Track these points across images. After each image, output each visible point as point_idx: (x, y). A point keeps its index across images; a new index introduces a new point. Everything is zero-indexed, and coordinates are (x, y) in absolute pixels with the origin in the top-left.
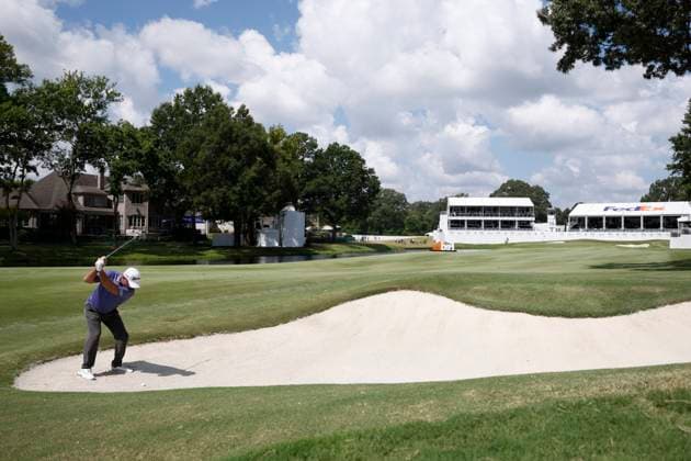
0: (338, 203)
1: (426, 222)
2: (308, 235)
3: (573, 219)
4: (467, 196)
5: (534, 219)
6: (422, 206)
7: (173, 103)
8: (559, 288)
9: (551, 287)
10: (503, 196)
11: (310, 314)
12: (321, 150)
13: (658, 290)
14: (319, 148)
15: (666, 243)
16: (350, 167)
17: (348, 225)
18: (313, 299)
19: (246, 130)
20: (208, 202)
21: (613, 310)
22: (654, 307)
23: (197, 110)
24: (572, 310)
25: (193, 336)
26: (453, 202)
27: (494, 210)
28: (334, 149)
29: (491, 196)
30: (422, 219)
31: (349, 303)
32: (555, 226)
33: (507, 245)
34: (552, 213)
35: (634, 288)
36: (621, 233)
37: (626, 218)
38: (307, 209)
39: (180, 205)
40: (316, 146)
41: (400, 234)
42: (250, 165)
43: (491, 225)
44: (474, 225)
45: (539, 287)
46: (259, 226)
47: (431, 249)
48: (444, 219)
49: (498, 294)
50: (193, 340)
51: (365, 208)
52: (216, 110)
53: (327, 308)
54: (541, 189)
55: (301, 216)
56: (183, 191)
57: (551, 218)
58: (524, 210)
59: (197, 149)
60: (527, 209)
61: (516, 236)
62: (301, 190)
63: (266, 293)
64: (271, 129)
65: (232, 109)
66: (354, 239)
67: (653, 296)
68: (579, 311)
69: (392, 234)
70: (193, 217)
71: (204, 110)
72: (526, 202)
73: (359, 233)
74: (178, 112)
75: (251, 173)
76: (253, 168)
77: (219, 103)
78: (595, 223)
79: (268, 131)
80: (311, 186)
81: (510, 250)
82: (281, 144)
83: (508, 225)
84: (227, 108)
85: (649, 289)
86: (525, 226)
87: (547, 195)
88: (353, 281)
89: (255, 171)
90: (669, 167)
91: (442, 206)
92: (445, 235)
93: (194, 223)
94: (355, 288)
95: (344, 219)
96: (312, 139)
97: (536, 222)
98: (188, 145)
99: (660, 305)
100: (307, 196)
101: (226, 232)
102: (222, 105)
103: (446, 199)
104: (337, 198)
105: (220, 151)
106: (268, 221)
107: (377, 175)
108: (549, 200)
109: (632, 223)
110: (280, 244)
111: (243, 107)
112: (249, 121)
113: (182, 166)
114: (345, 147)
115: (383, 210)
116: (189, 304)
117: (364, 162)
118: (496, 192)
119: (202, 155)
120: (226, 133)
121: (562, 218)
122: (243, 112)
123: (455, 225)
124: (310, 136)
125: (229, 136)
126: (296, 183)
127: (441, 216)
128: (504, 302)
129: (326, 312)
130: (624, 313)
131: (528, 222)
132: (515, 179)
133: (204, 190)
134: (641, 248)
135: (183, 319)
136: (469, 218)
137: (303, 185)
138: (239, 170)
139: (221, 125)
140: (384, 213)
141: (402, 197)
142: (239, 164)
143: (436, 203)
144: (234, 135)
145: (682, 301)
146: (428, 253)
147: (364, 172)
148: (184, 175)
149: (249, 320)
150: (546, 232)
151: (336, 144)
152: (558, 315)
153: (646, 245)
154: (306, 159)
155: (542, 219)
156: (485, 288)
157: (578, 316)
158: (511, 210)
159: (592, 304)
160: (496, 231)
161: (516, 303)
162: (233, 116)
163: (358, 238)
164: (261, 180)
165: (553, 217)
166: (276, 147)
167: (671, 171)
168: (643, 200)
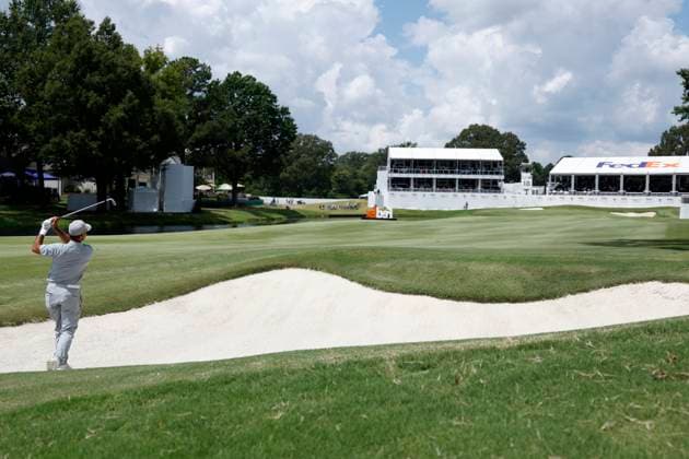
0: (239, 154)
1: (361, 181)
2: (198, 196)
3: (556, 178)
4: (415, 146)
5: (502, 177)
6: (356, 159)
7: (8, 13)
8: (474, 267)
9: (466, 264)
10: (463, 146)
11: (171, 297)
12: (217, 82)
13: (594, 270)
14: (214, 78)
15: (676, 211)
16: (255, 105)
17: (254, 184)
18: (177, 278)
19: (110, 53)
20: (60, 152)
21: (535, 293)
22: (586, 291)
23: (43, 23)
24: (486, 293)
25: (19, 323)
26: (395, 154)
27: (450, 165)
28: (235, 82)
29: (447, 146)
30: (355, 176)
31: (221, 283)
32: (531, 187)
33: (466, 212)
34: (527, 170)
35: (566, 267)
36: (619, 198)
37: (626, 177)
38: (197, 162)
39: (22, 154)
40: (209, 77)
41: (325, 196)
42: (116, 102)
43: (446, 185)
44: (424, 184)
45: (452, 265)
46: (132, 184)
47: (364, 217)
48: (383, 176)
49: (400, 273)
50: (18, 328)
51: (275, 161)
52: (70, 24)
53: (194, 290)
54: (515, 136)
55: (189, 171)
56: (25, 137)
57: (526, 177)
58: (490, 166)
59: (43, 79)
60: (495, 163)
61: (479, 200)
62: (189, 136)
63: (121, 270)
64: (147, 52)
65: (92, 23)
66: (262, 202)
67: (587, 276)
68: (494, 295)
69: (314, 196)
70: (41, 172)
71: (53, 24)
72: (494, 155)
73: (269, 195)
74: (15, 26)
75: (117, 112)
76: (121, 106)
77: (74, 15)
78: (584, 183)
79: (142, 55)
80: (202, 131)
81: (470, 218)
82: (160, 72)
83: (468, 185)
84: (84, 22)
85: (584, 269)
86: (492, 187)
87: (523, 146)
88: (231, 257)
89: (124, 110)
90: (677, 111)
91: (381, 158)
92: (384, 198)
93: (42, 180)
94: (231, 266)
95: (248, 175)
96: (203, 66)
97: (506, 181)
98: (32, 74)
99: (594, 288)
100: (198, 143)
101: (87, 192)
102: (77, 18)
103: (387, 149)
104: (238, 148)
105: (76, 81)
106: (144, 177)
107: (292, 116)
108: (525, 152)
109: (634, 184)
110: (161, 208)
111: (107, 21)
112: (116, 41)
113: (23, 102)
114: (249, 78)
115: (302, 164)
116: (21, 284)
117: (274, 98)
118: (454, 140)
119: (49, 89)
120: (83, 57)
121: (541, 176)
122: (107, 28)
123: (397, 184)
124: (201, 62)
125: (88, 62)
126: (181, 127)
127: (379, 173)
128: (406, 282)
129: (193, 294)
130: (548, 298)
131: (495, 182)
132: (480, 124)
133: (56, 135)
134: (643, 218)
135: (8, 302)
136: (417, 174)
137: (192, 128)
138: (102, 109)
139: (76, 46)
140: (303, 167)
141: (327, 147)
142: (100, 100)
143: (374, 155)
144: (94, 60)
145: (619, 284)
146: (359, 221)
147: (273, 112)
148: (26, 114)
149: (92, 304)
150: (519, 195)
151: (237, 73)
152: (468, 299)
153: (652, 214)
154: (196, 94)
155: (514, 177)
156: (387, 265)
157: (492, 300)
158: (473, 165)
159: (512, 286)
160: (452, 194)
161: (420, 284)
162: (94, 33)
163: (267, 200)
164: (131, 122)
165: (529, 174)
166: (153, 77)
167: (680, 116)
168: (652, 154)
